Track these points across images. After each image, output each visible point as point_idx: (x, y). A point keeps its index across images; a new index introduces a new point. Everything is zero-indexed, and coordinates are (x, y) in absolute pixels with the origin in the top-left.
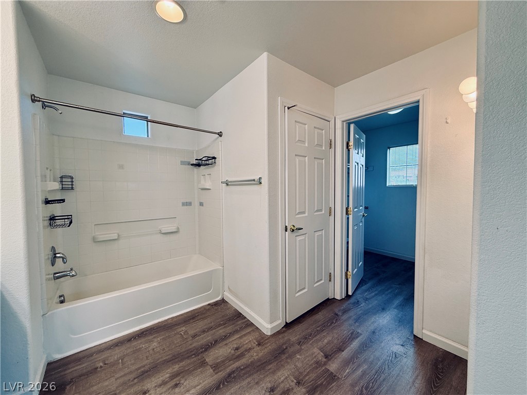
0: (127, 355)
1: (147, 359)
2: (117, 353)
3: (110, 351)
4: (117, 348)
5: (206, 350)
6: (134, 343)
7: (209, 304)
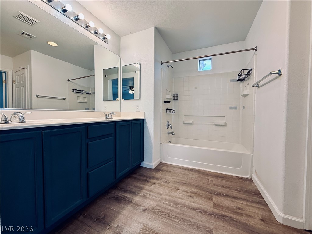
0: (181, 173)
1: (187, 179)
2: (179, 171)
3: (177, 169)
4: (180, 169)
5: (217, 195)
6: (186, 171)
7: (237, 177)
